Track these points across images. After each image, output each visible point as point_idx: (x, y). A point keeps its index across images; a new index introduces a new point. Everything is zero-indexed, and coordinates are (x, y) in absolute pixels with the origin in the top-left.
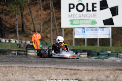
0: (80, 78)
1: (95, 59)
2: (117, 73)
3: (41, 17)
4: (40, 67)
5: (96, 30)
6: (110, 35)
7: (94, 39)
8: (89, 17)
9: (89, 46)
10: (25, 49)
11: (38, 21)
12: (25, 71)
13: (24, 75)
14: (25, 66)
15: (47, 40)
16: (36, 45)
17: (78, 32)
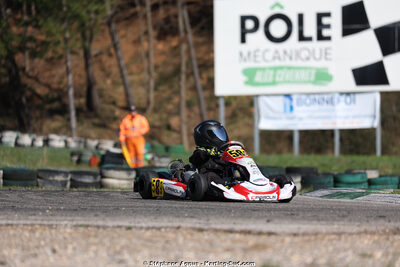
0: (276, 259)
1: (326, 196)
3: (149, 61)
4: (144, 225)
5: (331, 102)
6: (375, 117)
7: (323, 132)
8: (308, 59)
9: (306, 156)
10: (95, 169)
11: (139, 74)
12: (96, 240)
14: (95, 224)
15: (168, 138)
16: (133, 154)
17: (271, 109)
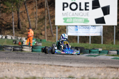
1: (87, 56)
2: (108, 71)
3: (36, 15)
4: (34, 63)
5: (89, 28)
7: (86, 37)
8: (82, 15)
9: (81, 44)
11: (33, 18)
12: (21, 67)
13: (19, 71)
14: (21, 62)
17: (71, 29)
